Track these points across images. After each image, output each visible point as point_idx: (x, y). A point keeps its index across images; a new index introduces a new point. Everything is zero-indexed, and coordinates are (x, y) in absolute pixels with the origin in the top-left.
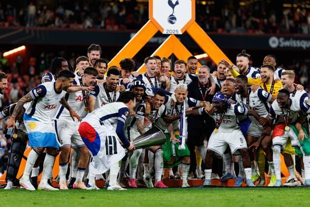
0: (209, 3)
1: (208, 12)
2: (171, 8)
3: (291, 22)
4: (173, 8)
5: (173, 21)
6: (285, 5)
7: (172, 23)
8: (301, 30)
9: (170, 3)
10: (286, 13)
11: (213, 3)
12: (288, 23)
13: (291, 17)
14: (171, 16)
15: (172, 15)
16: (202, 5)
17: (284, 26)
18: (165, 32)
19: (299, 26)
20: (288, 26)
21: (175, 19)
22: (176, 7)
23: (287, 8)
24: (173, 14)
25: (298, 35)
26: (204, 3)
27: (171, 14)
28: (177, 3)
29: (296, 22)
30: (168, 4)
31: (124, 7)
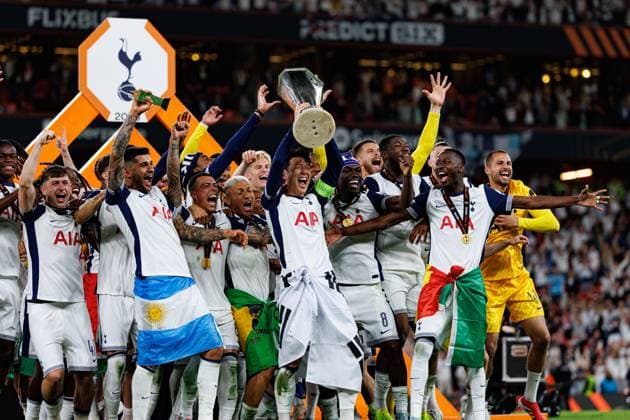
0: (207, 57)
1: (203, 75)
2: (124, 69)
3: (377, 98)
4: (130, 69)
5: (130, 94)
6: (365, 63)
7: (126, 99)
8: (396, 115)
9: (123, 56)
10: (366, 78)
11: (214, 56)
12: (370, 100)
13: (375, 87)
14: (124, 84)
15: (127, 82)
16: (191, 60)
17: (362, 107)
18: (111, 119)
19: (392, 106)
20: (369, 106)
23: (366, 69)
24: (130, 81)
25: (391, 124)
26: (195, 57)
27: (125, 80)
28: (138, 57)
29: (386, 98)
31: (28, 64)
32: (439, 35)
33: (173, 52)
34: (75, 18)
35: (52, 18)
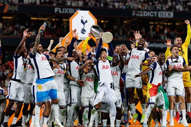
0: (106, 21)
1: (105, 27)
3: (154, 33)
4: (84, 25)
5: (84, 32)
6: (151, 23)
7: (83, 33)
8: (160, 38)
9: (82, 21)
10: (151, 27)
11: (108, 21)
12: (152, 33)
13: (154, 30)
14: (82, 29)
15: (83, 29)
16: (101, 22)
17: (150, 35)
18: (79, 39)
19: (159, 35)
20: (152, 35)
21: (85, 31)
22: (86, 24)
23: (151, 25)
25: (158, 40)
26: (102, 21)
28: (86, 22)
29: (157, 33)
30: (81, 23)
31: (55, 24)
32: (172, 15)
33: (97, 20)
34: (68, 11)
35: (62, 10)
